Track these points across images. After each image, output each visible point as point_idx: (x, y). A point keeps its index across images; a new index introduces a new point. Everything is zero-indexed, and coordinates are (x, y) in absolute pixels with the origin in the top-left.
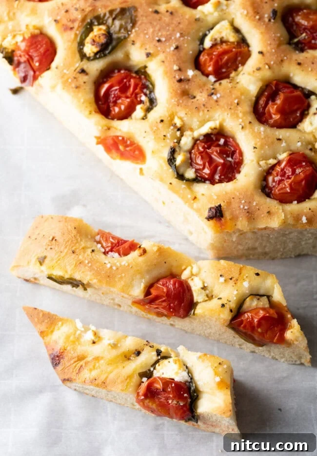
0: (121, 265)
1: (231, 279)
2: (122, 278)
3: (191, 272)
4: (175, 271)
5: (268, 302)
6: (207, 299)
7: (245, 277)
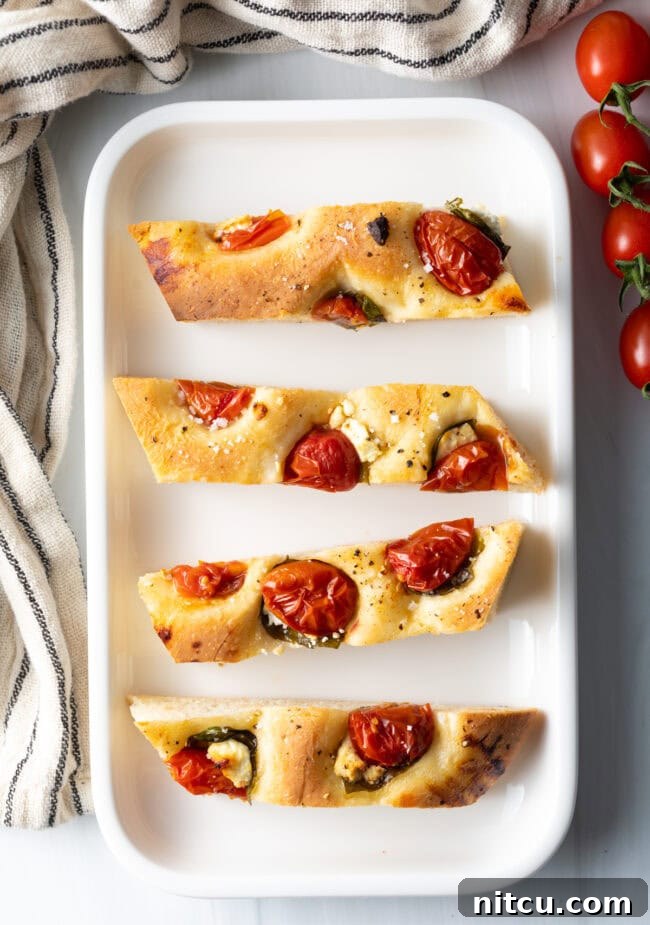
0: (235, 444)
1: (408, 414)
2: (242, 463)
3: (343, 413)
4: (318, 420)
5: (473, 432)
6: (380, 453)
7: (429, 405)
